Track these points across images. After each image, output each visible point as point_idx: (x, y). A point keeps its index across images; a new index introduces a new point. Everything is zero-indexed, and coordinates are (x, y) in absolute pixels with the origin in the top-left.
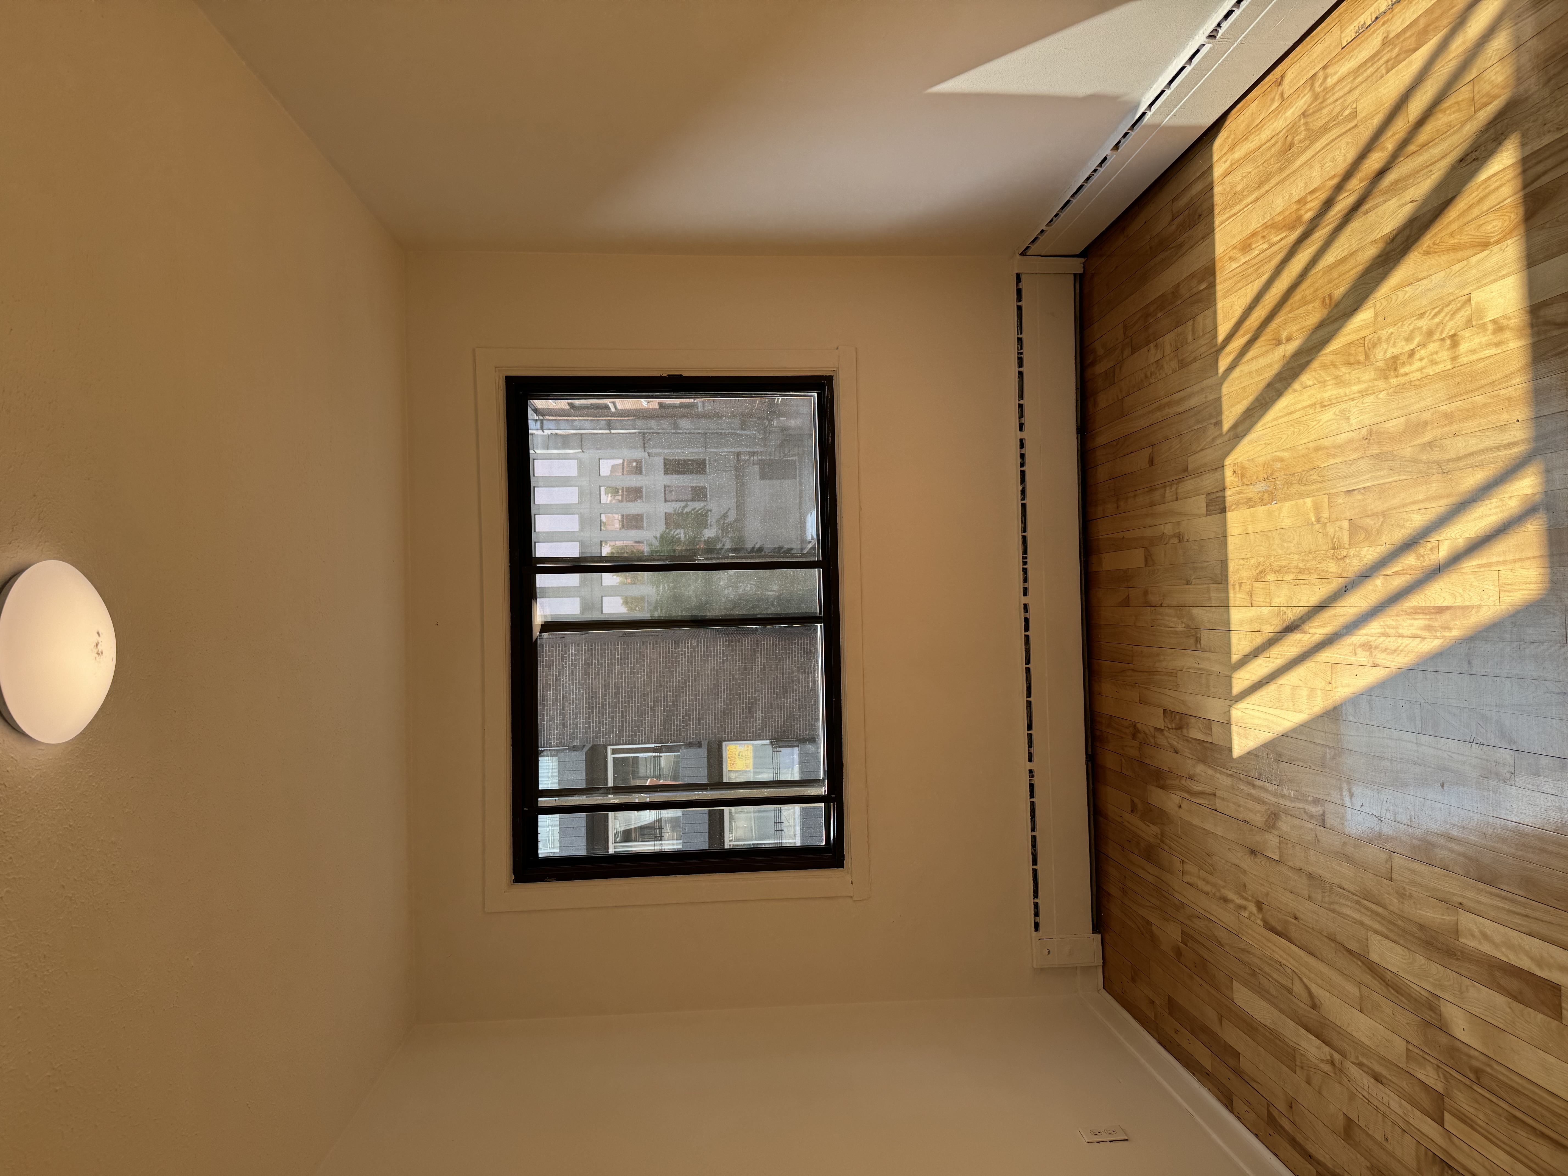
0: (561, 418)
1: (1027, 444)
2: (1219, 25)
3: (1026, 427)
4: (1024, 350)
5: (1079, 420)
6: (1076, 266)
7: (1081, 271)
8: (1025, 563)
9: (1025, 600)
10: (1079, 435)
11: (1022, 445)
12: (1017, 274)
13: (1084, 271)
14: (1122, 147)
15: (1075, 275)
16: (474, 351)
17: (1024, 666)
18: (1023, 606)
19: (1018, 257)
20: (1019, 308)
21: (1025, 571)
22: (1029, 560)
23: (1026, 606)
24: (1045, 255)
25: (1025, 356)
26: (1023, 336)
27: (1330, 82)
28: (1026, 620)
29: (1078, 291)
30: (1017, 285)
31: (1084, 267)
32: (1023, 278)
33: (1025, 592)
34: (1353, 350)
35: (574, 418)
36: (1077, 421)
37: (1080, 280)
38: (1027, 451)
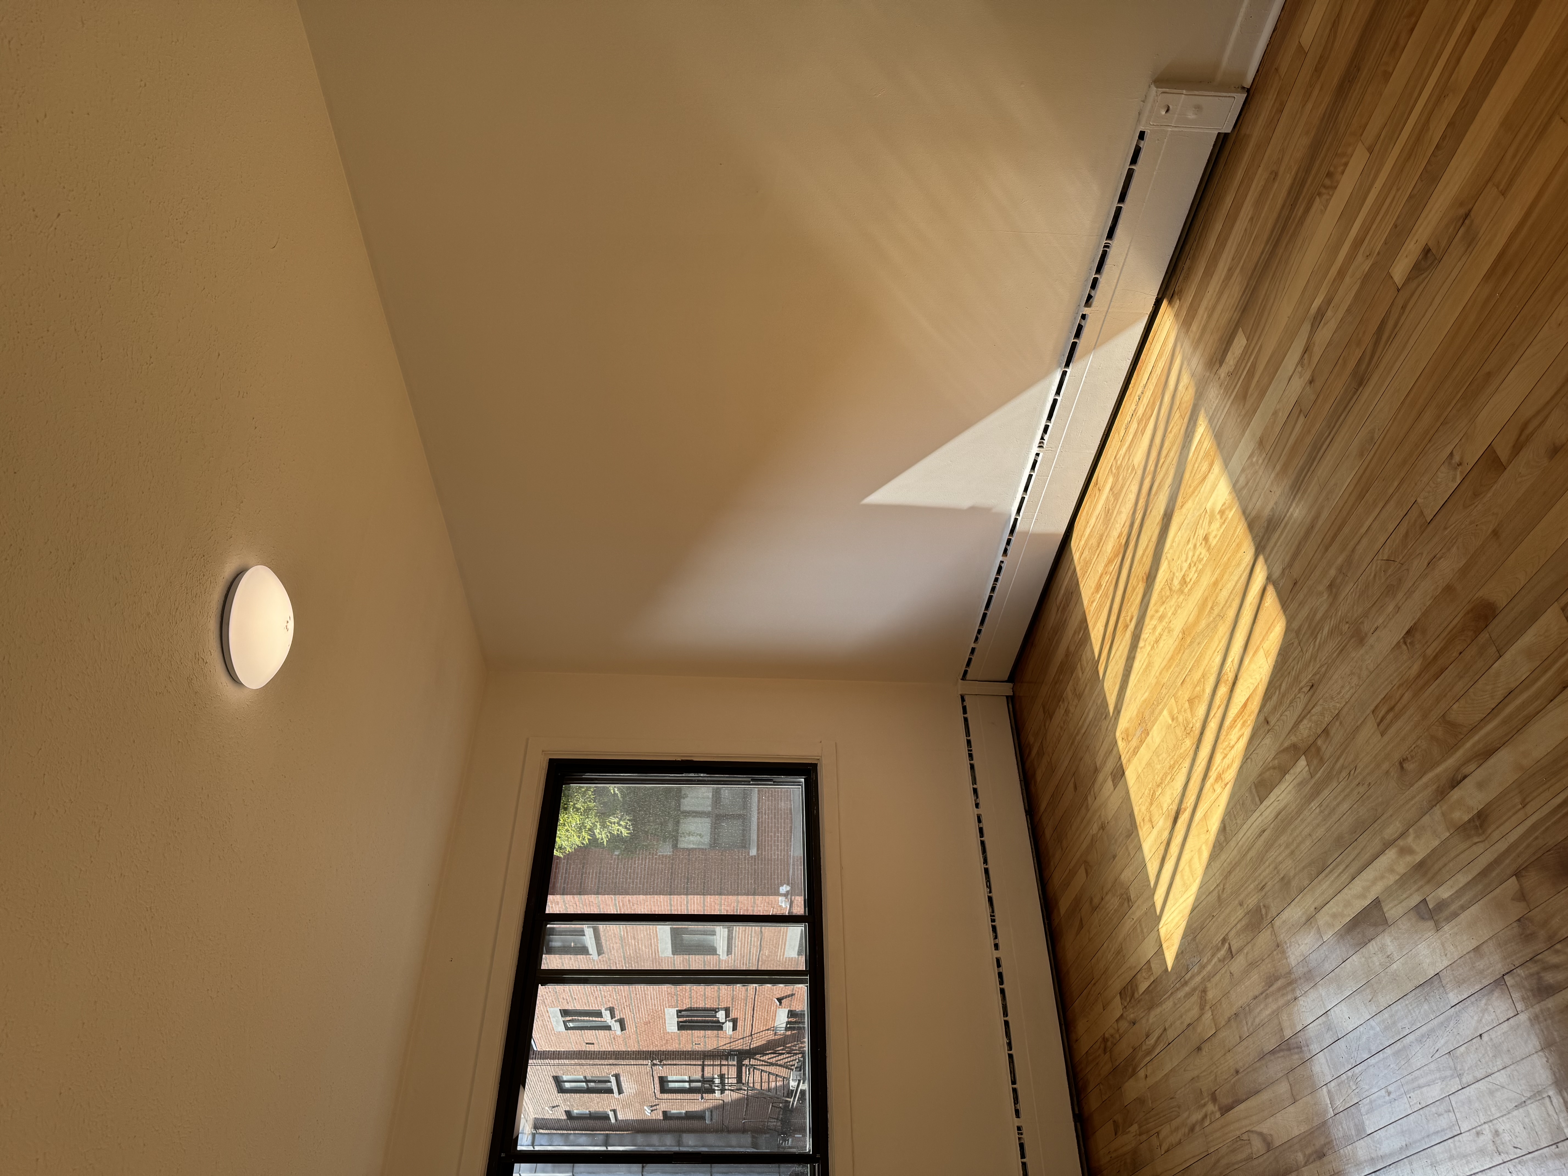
0: (555, 1132)
1: (983, 819)
2: (1042, 438)
3: (981, 805)
4: (973, 748)
5: (1026, 804)
6: (1007, 689)
7: (1011, 694)
8: (993, 921)
9: (996, 954)
10: (1028, 816)
11: (979, 821)
12: (961, 695)
13: (1014, 694)
14: (1009, 552)
15: (1007, 697)
16: (528, 739)
17: (1003, 1019)
18: (995, 960)
19: (960, 681)
20: (966, 720)
21: (994, 928)
22: (996, 918)
23: (998, 960)
24: (981, 680)
25: (974, 753)
26: (971, 738)
27: (1119, 462)
28: (1000, 975)
29: (1011, 709)
30: (962, 704)
31: (1013, 691)
32: (966, 698)
33: (996, 946)
34: (1163, 593)
35: (569, 1132)
36: (1024, 802)
37: (1012, 700)
38: (985, 825)
